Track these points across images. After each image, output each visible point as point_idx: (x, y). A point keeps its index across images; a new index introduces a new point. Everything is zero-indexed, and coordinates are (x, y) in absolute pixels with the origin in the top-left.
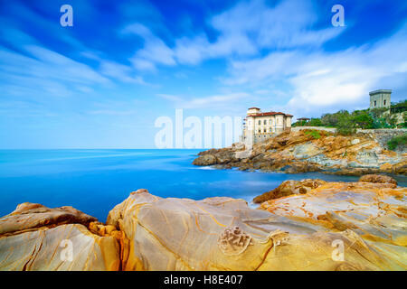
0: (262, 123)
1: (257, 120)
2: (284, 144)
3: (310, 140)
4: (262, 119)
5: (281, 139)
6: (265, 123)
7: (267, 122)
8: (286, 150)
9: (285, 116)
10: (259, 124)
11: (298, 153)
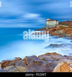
0: (50, 22)
2: (55, 30)
3: (61, 29)
5: (54, 29)
8: (56, 32)
9: (57, 21)
11: (58, 33)
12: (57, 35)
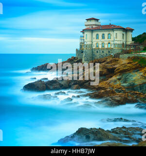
0: (100, 37)
1: (95, 34)
4: (100, 34)
6: (103, 38)
7: (106, 36)
8: (114, 78)
9: (126, 30)
10: (97, 38)
11: (125, 82)
12: (119, 90)
